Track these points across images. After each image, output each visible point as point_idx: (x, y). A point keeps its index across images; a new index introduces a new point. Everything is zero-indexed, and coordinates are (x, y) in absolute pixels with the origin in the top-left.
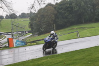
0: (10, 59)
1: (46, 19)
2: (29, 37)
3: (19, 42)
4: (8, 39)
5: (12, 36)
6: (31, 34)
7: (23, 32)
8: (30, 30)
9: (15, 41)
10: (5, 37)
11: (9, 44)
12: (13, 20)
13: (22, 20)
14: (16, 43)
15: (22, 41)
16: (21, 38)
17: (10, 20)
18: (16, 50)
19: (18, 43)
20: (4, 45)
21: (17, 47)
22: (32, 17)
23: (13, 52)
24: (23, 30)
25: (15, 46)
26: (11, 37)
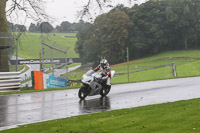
0: (35, 113)
1: (109, 36)
2: (75, 71)
3: (55, 79)
4: (33, 73)
5: (41, 67)
6: (79, 65)
7: (62, 61)
8: (77, 56)
9: (46, 77)
10: (27, 69)
11: (33, 83)
12: (44, 34)
13: (63, 35)
14: (48, 81)
15: (61, 79)
16: (59, 73)
17: (40, 34)
18: (48, 96)
19: (51, 81)
20: (24, 85)
21: (49, 89)
22: (83, 31)
23: (41, 99)
24: (63, 56)
25: (45, 87)
26: (38, 70)
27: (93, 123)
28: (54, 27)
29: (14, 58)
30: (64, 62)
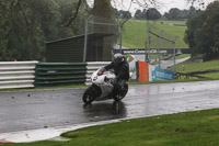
2: (183, 63)
3: (162, 71)
4: (137, 63)
5: (147, 58)
6: (188, 57)
7: (170, 51)
8: (187, 47)
9: (151, 68)
10: (132, 59)
11: (138, 75)
12: (151, 22)
13: (171, 23)
14: (154, 73)
15: (168, 71)
16: (166, 64)
17: (145, 21)
19: (158, 73)
21: (155, 82)
22: (193, 18)
24: (171, 46)
25: (150, 80)
26: (144, 60)
27: (203, 121)
28: (162, 14)
29: (117, 47)
30: (171, 53)
